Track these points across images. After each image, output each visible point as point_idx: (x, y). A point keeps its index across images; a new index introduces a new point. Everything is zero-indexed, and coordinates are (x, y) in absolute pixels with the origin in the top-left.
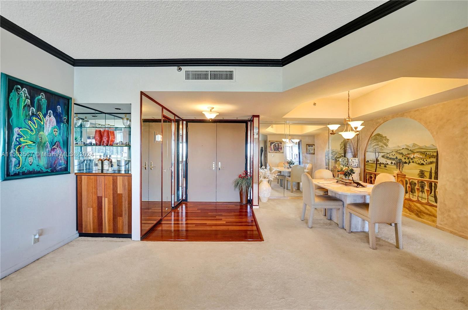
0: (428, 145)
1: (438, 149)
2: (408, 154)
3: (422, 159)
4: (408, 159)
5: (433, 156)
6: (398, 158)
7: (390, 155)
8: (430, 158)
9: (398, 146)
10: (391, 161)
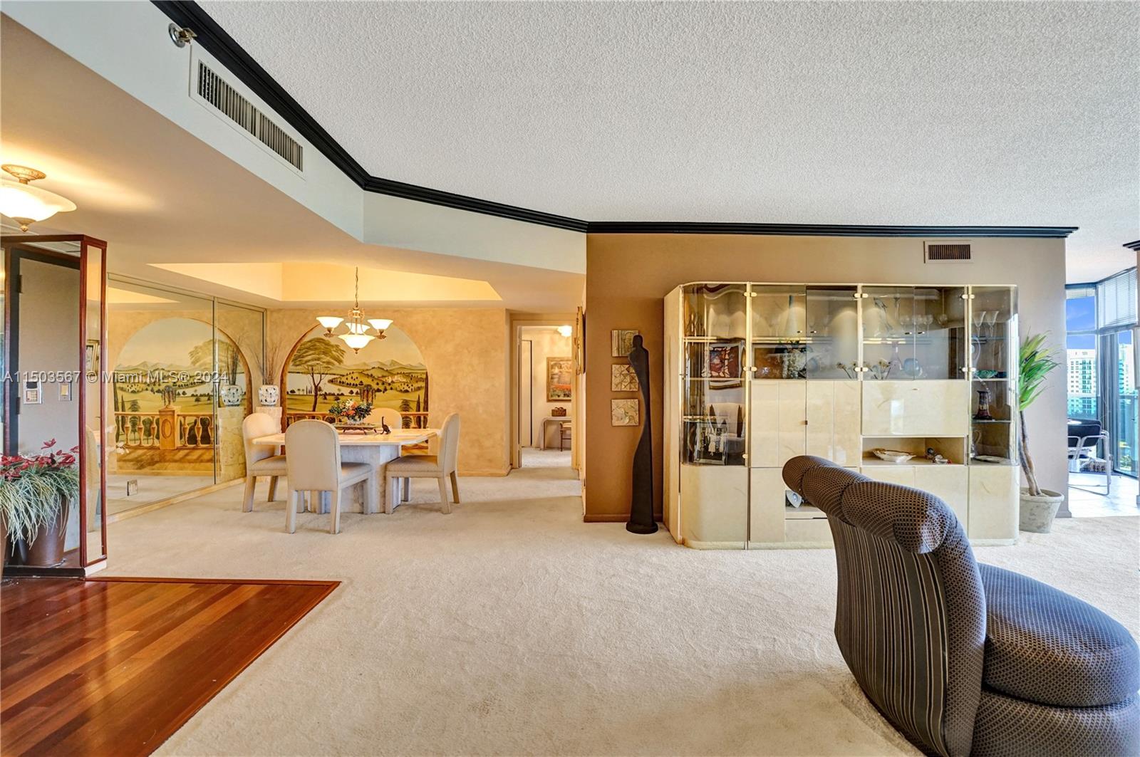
0: (414, 363)
1: (427, 367)
2: (383, 377)
3: (406, 384)
4: (383, 384)
5: (421, 380)
6: (365, 383)
7: (347, 379)
8: (417, 382)
9: (365, 364)
10: (349, 390)
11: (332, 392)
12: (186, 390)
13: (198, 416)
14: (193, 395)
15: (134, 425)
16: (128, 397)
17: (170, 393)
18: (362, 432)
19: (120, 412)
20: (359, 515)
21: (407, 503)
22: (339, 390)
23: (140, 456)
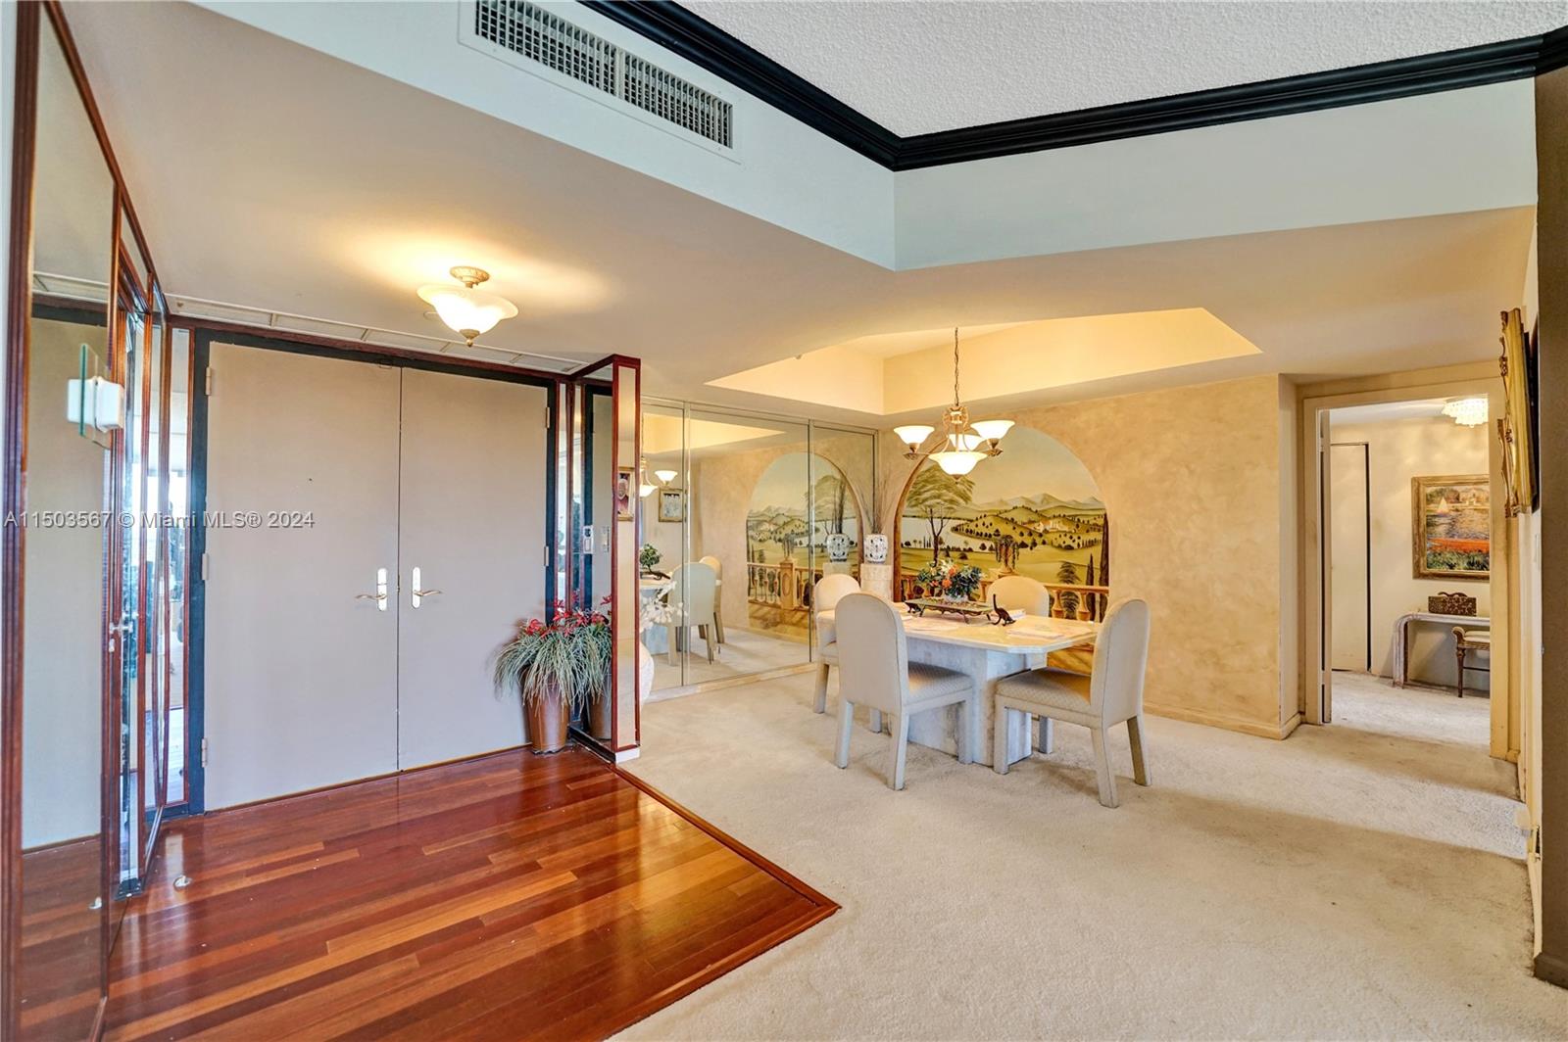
0: (1083, 498)
1: (1106, 505)
2: (1031, 522)
3: (1068, 535)
4: (1030, 534)
5: (1095, 527)
6: (1002, 533)
7: (977, 526)
8: (1088, 531)
9: (1002, 502)
10: (979, 542)
11: (957, 546)
12: (803, 540)
15: (761, 578)
16: (757, 546)
17: (788, 543)
18: (962, 616)
19: (751, 563)
20: (952, 760)
21: (1042, 756)
22: (966, 543)
23: (766, 614)
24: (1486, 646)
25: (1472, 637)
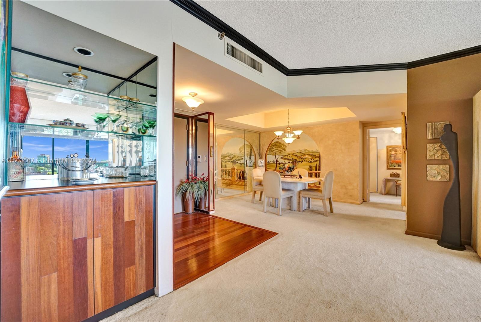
0: (314, 150)
1: (320, 152)
2: (301, 156)
3: (311, 159)
4: (301, 159)
5: (317, 157)
6: (294, 159)
7: (287, 157)
8: (315, 158)
9: (294, 151)
10: (288, 161)
11: (282, 162)
12: (238, 161)
13: (241, 170)
14: (240, 163)
15: (225, 172)
16: (224, 164)
17: (234, 162)
18: (291, 177)
19: (222, 168)
20: (290, 210)
21: (309, 209)
22: (285, 161)
23: (227, 182)
24: (401, 184)
25: (398, 183)
